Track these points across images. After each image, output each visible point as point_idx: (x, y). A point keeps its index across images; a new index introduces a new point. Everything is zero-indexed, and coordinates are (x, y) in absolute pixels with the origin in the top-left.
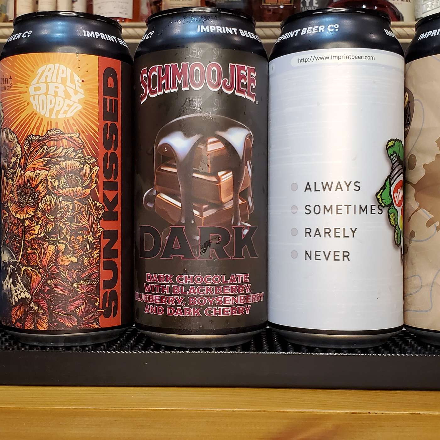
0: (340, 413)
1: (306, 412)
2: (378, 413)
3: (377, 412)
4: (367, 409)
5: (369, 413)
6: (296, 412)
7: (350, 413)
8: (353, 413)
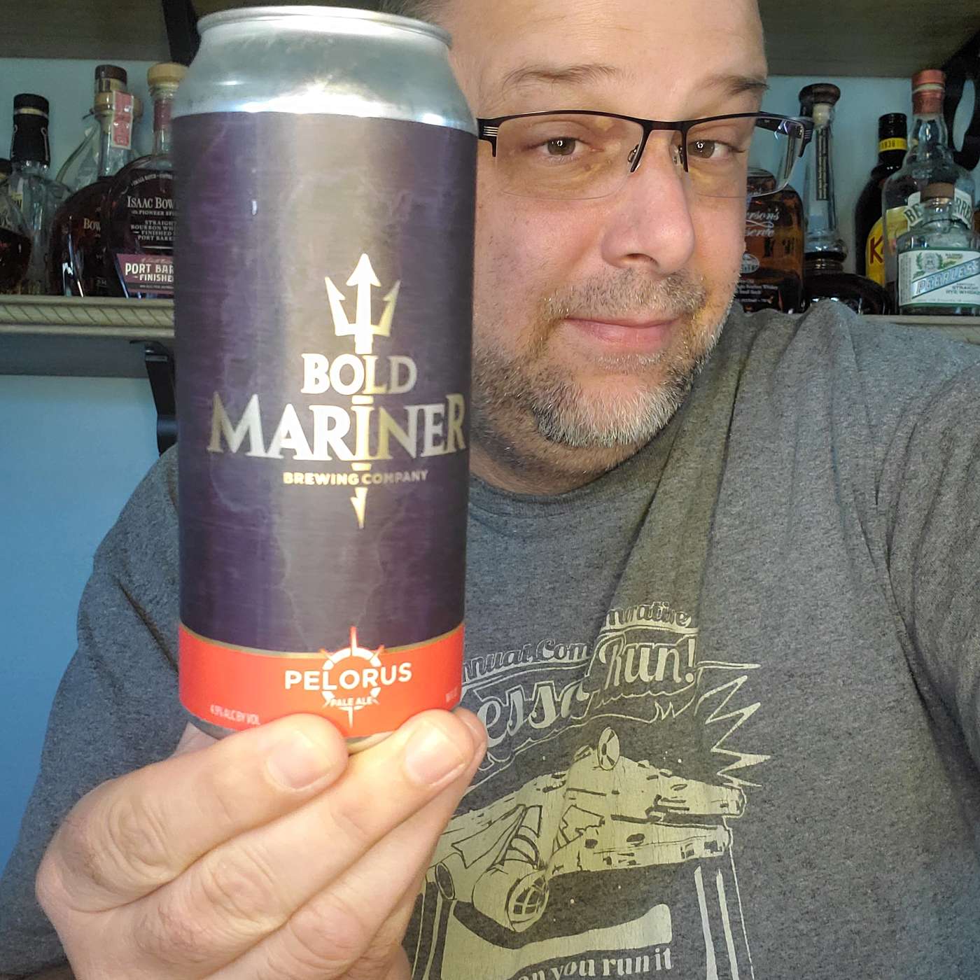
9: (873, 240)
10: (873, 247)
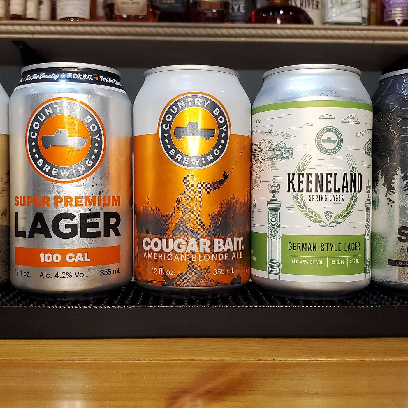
0: (247, 361)
1: (217, 360)
2: (283, 361)
3: (281, 359)
4: (272, 356)
5: (274, 360)
6: (208, 360)
7: (257, 360)
8: (259, 360)
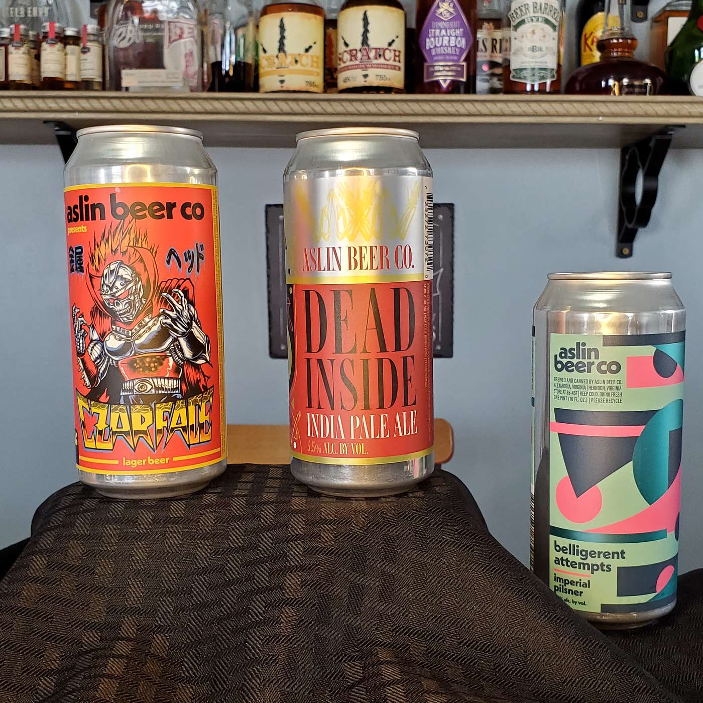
9: (586, 35)
10: (586, 39)
